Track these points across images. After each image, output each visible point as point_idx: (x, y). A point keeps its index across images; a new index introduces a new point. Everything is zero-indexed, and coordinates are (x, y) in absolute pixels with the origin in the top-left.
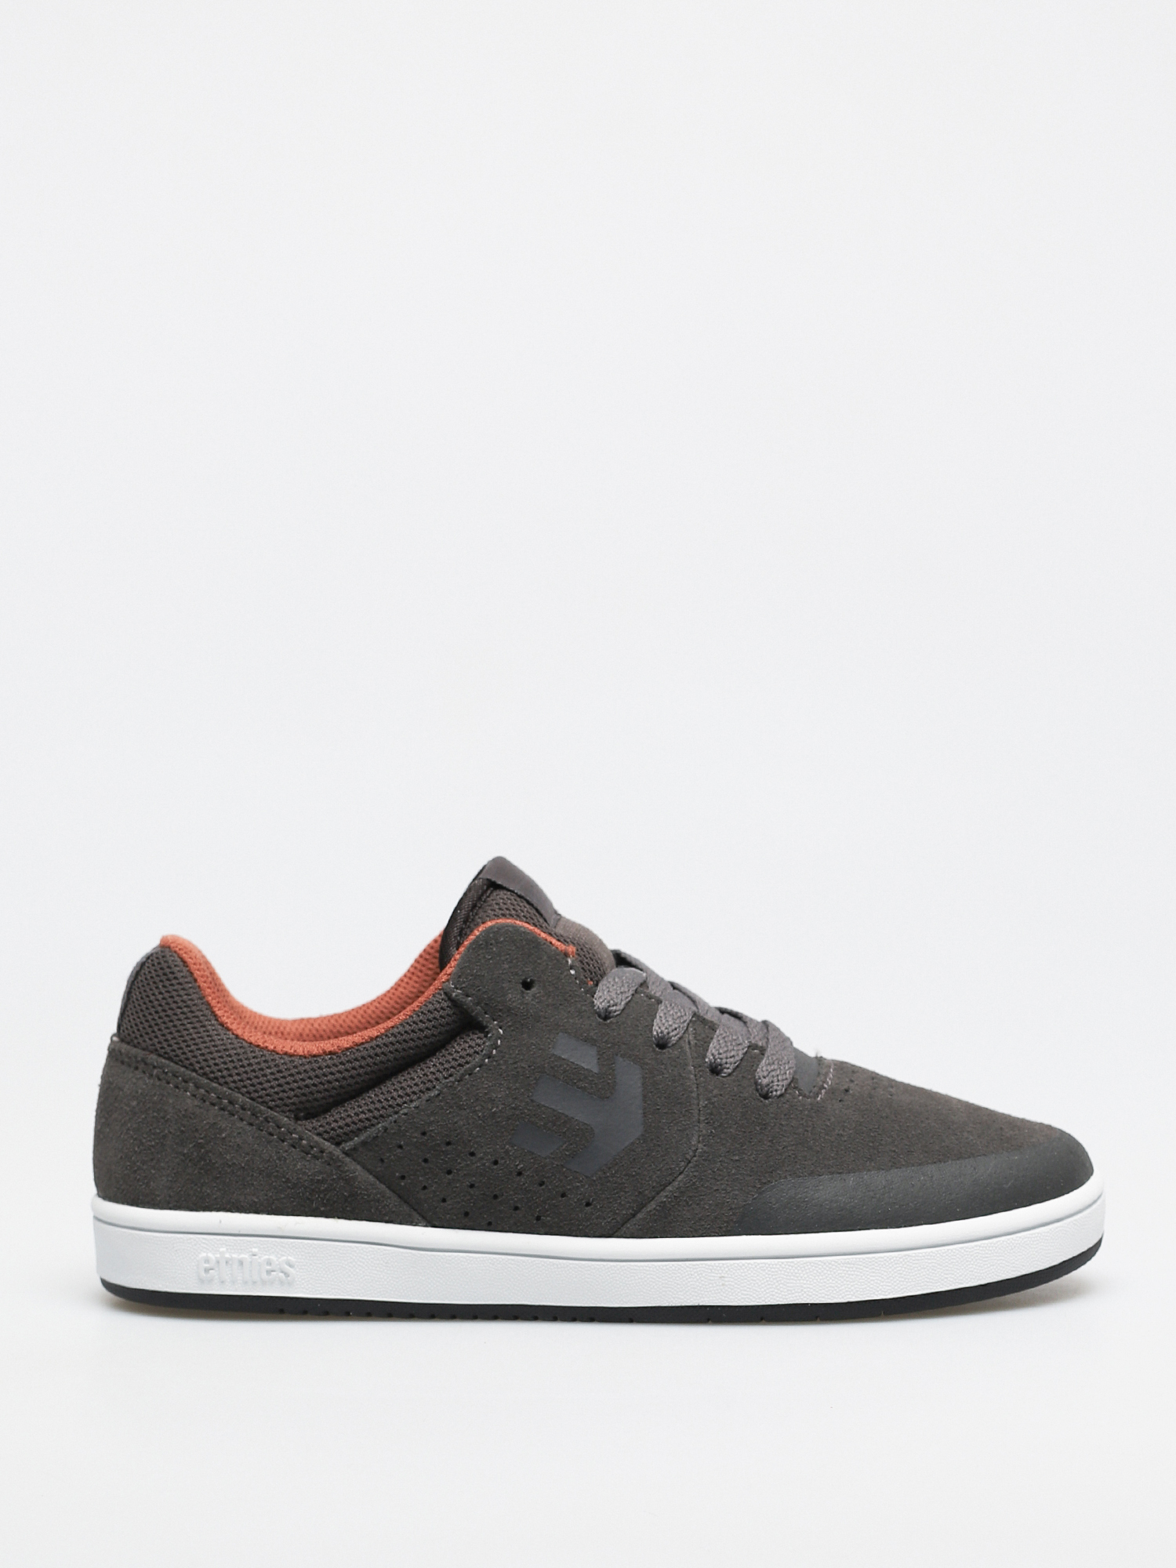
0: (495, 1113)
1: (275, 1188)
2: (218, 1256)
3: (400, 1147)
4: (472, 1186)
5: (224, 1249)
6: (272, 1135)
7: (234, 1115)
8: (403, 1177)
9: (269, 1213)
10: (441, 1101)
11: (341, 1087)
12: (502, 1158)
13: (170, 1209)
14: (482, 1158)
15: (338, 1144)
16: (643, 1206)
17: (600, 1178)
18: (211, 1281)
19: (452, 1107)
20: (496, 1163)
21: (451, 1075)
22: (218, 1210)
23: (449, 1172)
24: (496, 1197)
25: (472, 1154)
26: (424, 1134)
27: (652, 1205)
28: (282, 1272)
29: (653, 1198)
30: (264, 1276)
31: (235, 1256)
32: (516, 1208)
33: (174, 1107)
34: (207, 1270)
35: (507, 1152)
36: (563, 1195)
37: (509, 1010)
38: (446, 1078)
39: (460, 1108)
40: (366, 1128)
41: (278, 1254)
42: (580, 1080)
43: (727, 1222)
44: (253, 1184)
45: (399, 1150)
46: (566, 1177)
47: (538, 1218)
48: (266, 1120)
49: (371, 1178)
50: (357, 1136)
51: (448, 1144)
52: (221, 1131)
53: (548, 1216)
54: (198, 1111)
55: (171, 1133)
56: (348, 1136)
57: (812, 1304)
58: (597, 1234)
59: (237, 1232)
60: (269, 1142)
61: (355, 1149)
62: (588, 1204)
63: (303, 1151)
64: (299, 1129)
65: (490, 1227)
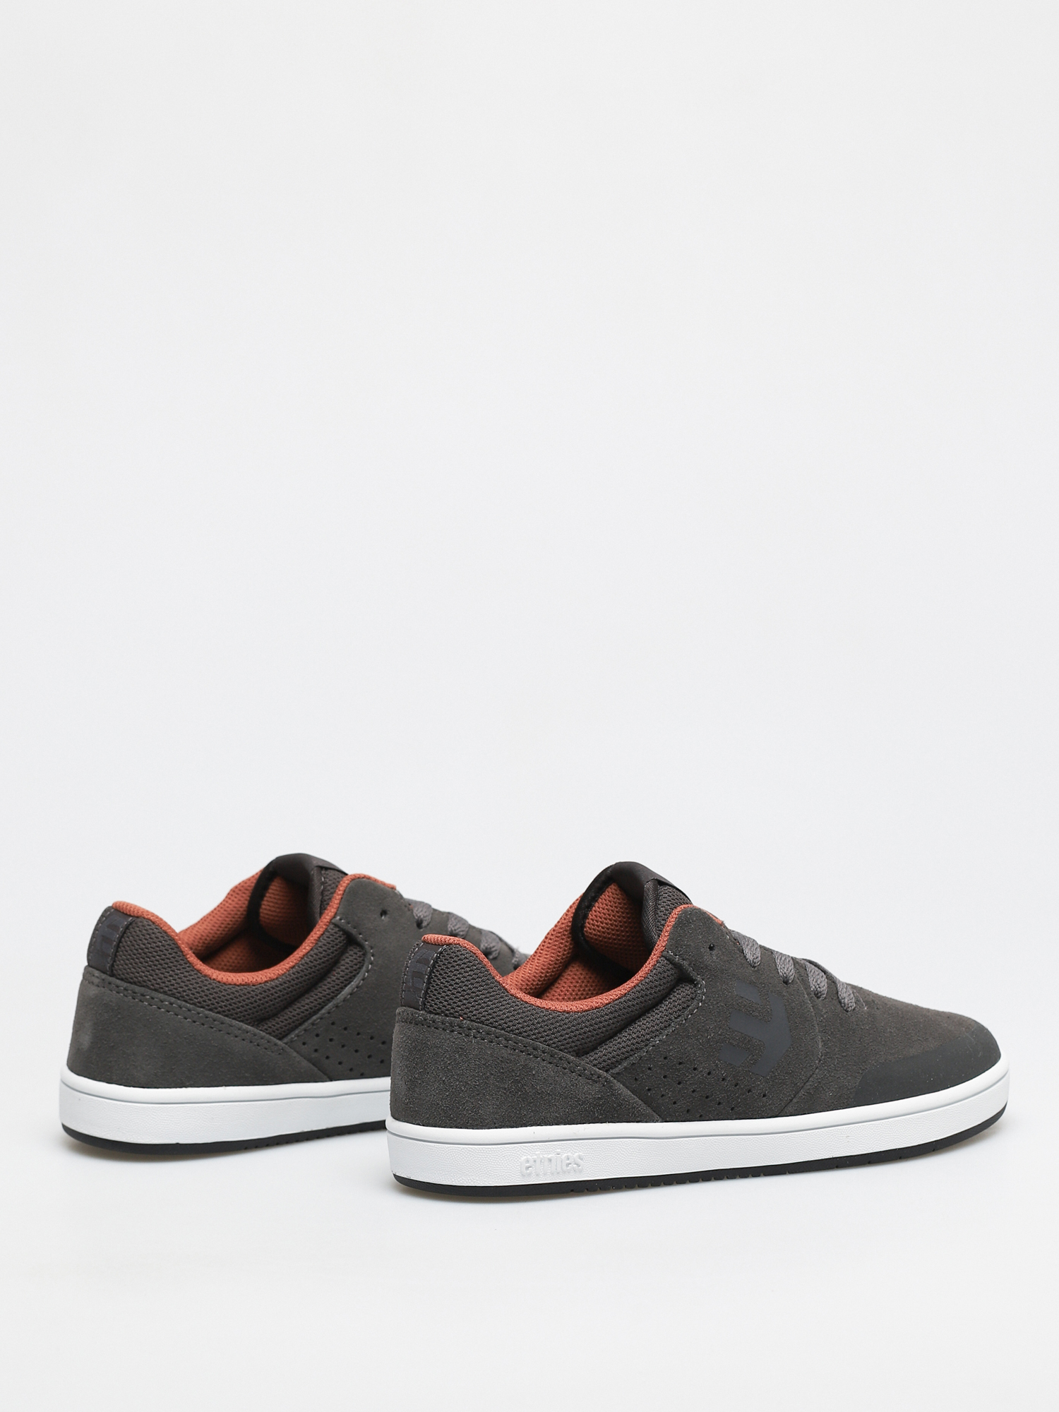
0: (710, 1039)
1: (571, 1106)
2: (535, 1157)
3: (650, 1069)
4: (694, 1091)
5: (538, 1151)
6: (565, 1069)
7: (537, 1058)
8: (649, 1090)
9: (565, 1124)
10: (676, 1034)
11: (607, 1031)
12: (714, 1070)
13: (496, 1128)
14: (701, 1071)
15: (607, 1071)
16: (797, 1093)
17: (771, 1077)
18: (529, 1175)
19: (683, 1038)
20: (709, 1074)
21: (679, 1016)
22: (532, 1125)
23: (679, 1083)
24: (707, 1097)
25: (695, 1069)
26: (665, 1058)
27: (802, 1092)
28: (575, 1164)
29: (802, 1087)
30: (565, 1168)
31: (545, 1156)
32: (719, 1104)
33: (492, 1056)
34: (528, 1168)
35: (717, 1065)
36: (749, 1091)
37: (707, 967)
38: (676, 1018)
39: (688, 1037)
40: (626, 1058)
41: (573, 1151)
42: (753, 1011)
43: (846, 1099)
44: (555, 1105)
45: (649, 1071)
46: (752, 1078)
47: (732, 1109)
48: (560, 1059)
49: (629, 1093)
50: (620, 1064)
51: (680, 1063)
52: (532, 1070)
53: (740, 1106)
54: (512, 1058)
55: (492, 1074)
56: (614, 1065)
57: (899, 1149)
58: (769, 1115)
59: (547, 1139)
60: (564, 1074)
61: (618, 1074)
62: (764, 1096)
63: (586, 1078)
64: (583, 1063)
65: (701, 1118)
